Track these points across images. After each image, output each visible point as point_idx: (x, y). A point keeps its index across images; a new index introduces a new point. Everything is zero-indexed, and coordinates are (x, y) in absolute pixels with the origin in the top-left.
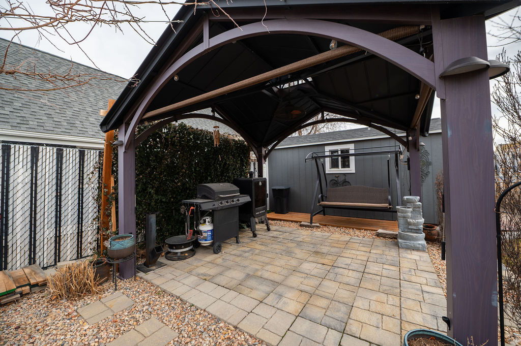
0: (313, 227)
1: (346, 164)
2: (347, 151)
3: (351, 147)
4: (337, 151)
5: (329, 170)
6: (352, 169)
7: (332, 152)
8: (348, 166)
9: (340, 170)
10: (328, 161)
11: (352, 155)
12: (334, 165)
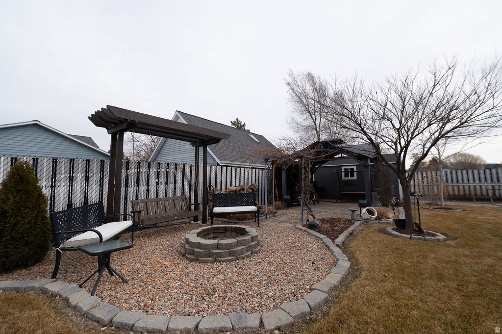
0: (337, 203)
1: (352, 175)
2: (353, 169)
3: (355, 168)
4: (348, 169)
5: (344, 178)
6: (355, 178)
7: (345, 169)
8: (353, 176)
9: (350, 178)
10: (343, 174)
11: (355, 171)
12: (347, 175)
